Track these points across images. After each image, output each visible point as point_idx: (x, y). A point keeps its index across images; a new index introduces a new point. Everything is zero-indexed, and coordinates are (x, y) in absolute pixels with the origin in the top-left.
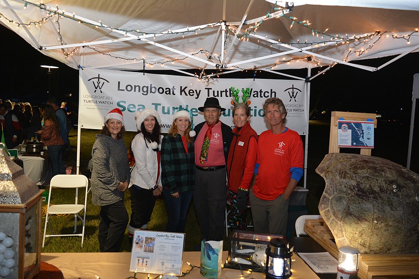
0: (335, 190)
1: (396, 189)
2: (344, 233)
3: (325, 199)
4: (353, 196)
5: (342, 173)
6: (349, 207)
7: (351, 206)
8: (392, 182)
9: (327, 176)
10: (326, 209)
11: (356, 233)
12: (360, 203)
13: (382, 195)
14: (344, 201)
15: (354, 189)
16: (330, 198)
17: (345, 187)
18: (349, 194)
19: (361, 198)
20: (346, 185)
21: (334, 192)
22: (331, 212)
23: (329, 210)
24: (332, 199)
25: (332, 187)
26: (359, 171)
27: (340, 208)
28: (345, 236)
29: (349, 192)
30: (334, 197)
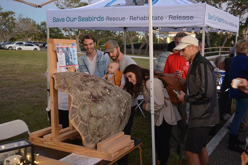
0: (80, 101)
1: (109, 92)
2: (88, 131)
3: (74, 110)
4: (91, 103)
5: (80, 87)
6: (90, 111)
7: (91, 110)
8: (105, 88)
9: (70, 91)
10: (76, 117)
11: (95, 129)
12: (96, 107)
13: (105, 98)
14: (87, 107)
15: (90, 97)
16: (78, 107)
17: (85, 97)
18: (89, 101)
19: (96, 103)
20: (85, 95)
21: (79, 102)
22: (79, 118)
23: (77, 117)
24: (79, 109)
25: (77, 99)
26: (88, 84)
27: (85, 114)
28: (89, 133)
29: (88, 100)
30: (80, 106)
